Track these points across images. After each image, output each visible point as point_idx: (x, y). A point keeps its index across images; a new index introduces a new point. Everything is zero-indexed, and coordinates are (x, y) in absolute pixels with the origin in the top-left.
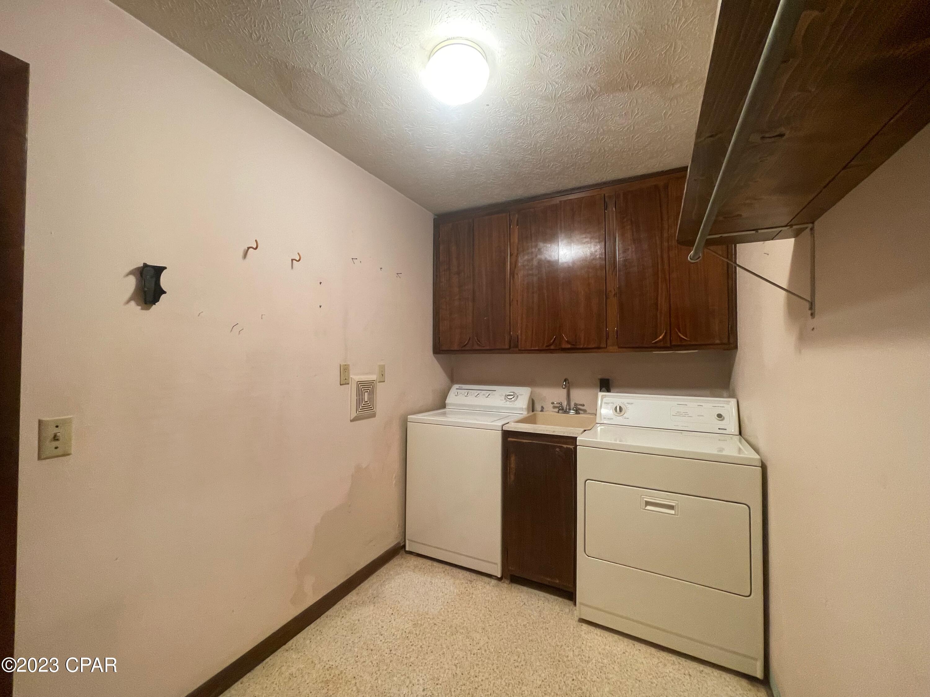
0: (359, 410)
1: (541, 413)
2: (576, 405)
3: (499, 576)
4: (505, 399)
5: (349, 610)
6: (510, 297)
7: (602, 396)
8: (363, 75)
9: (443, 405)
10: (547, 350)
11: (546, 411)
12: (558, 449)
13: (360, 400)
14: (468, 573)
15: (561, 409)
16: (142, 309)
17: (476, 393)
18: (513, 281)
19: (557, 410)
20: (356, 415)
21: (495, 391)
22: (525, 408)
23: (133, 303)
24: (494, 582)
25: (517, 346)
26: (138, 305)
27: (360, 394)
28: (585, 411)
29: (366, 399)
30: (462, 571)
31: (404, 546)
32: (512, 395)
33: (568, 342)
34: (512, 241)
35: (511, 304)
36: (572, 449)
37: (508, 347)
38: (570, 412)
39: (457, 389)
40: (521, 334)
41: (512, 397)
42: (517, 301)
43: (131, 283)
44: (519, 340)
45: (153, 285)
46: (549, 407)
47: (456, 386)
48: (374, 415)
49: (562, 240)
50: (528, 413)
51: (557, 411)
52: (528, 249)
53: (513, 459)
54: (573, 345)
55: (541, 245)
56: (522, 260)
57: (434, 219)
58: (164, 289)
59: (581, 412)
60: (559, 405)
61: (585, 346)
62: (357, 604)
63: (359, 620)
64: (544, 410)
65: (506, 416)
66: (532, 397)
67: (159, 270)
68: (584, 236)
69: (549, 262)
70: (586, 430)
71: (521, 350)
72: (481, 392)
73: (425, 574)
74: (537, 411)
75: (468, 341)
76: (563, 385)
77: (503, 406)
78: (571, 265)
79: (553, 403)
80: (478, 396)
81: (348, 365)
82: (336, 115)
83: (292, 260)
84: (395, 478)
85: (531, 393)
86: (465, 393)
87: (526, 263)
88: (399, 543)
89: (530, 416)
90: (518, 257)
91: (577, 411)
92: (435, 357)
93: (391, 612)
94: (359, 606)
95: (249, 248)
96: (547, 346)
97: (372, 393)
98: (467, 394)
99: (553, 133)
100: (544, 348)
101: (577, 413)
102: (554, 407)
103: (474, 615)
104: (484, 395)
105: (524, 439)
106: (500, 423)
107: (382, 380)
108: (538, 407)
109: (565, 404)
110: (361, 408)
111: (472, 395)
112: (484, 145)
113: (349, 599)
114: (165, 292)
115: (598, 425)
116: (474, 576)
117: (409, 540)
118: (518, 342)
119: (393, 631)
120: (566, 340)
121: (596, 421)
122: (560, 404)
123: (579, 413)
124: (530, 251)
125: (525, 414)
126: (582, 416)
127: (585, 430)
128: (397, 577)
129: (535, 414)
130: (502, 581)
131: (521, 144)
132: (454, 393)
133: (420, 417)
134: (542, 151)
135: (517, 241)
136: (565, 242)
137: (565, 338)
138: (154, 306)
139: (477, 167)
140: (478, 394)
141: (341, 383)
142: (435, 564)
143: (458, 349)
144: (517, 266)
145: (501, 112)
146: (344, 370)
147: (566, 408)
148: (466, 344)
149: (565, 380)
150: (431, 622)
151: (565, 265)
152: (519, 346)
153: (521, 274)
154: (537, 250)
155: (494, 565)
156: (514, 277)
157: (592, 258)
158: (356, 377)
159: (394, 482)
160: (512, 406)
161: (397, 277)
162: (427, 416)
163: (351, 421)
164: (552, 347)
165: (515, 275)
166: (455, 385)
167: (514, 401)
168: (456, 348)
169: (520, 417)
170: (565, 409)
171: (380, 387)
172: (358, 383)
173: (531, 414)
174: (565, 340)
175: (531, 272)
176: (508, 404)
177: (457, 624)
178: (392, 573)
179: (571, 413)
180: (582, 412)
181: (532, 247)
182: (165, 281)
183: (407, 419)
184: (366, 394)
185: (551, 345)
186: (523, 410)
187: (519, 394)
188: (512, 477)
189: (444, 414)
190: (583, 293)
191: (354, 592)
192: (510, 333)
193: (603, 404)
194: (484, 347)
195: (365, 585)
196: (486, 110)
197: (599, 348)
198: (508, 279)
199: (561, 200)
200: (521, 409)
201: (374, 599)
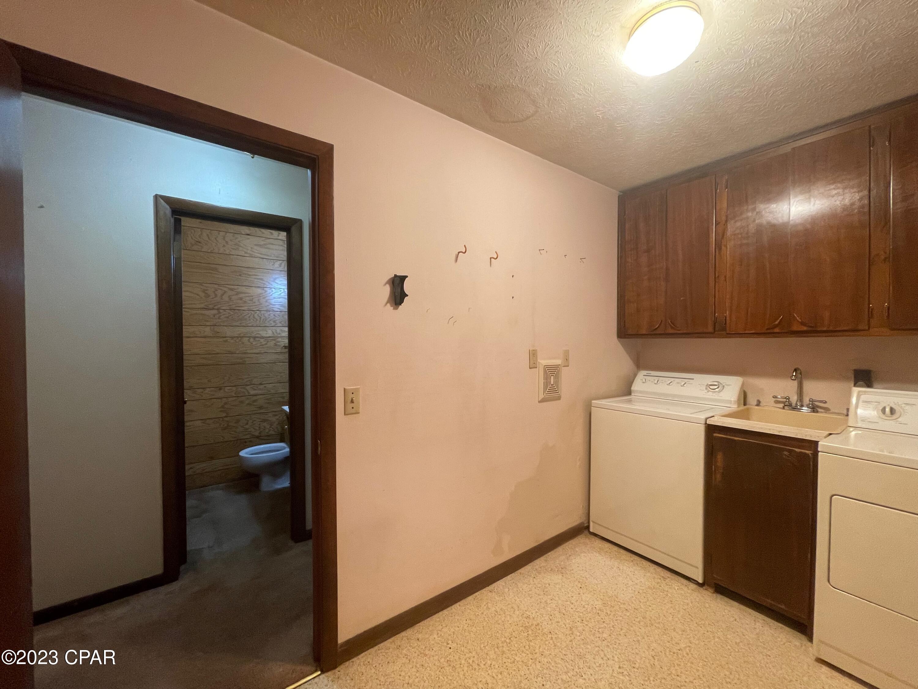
0: (546, 393)
1: (756, 407)
2: (812, 401)
3: (700, 581)
4: (706, 389)
5: (540, 573)
6: (715, 274)
7: (859, 392)
8: (558, 74)
9: (628, 392)
10: (769, 333)
11: (763, 407)
12: (786, 453)
13: (546, 384)
14: (661, 569)
15: (787, 404)
16: (394, 309)
17: (668, 381)
18: (720, 253)
19: (781, 405)
20: (543, 396)
21: (693, 379)
22: (734, 401)
23: (388, 305)
24: (693, 586)
25: (724, 329)
26: (391, 306)
27: (547, 378)
28: (827, 410)
29: (552, 383)
30: (653, 565)
31: (588, 527)
32: (716, 385)
33: (802, 324)
34: (718, 208)
35: (717, 280)
36: (808, 454)
37: (713, 331)
38: (802, 409)
39: (644, 375)
40: (730, 316)
41: (716, 387)
42: (725, 277)
43: (387, 290)
44: (728, 322)
45: (399, 290)
46: (768, 401)
47: (642, 373)
48: (559, 398)
49: (796, 196)
50: (738, 407)
51: (782, 407)
52: (741, 214)
53: (720, 457)
54: (811, 327)
55: (761, 206)
56: (732, 228)
57: (618, 197)
58: (407, 293)
59: (819, 410)
60: (785, 400)
61: (831, 328)
62: (546, 570)
63: (549, 585)
64: (761, 404)
65: (709, 408)
66: (745, 389)
67: (403, 279)
68: (832, 187)
69: (773, 226)
70: (832, 434)
71: (730, 334)
72: (674, 381)
73: (612, 558)
74: (749, 404)
75: (660, 324)
76: (793, 375)
77: (704, 396)
78: (809, 226)
79: (775, 397)
80: (671, 384)
81: (536, 350)
82: (528, 118)
83: (491, 258)
84: (579, 460)
85: (743, 385)
86: (654, 380)
87: (738, 232)
88: (582, 523)
89: (742, 410)
90: (727, 225)
91: (814, 409)
92: (619, 341)
93: (579, 586)
94: (548, 571)
95: (459, 253)
96: (767, 329)
97: (557, 377)
98: (657, 382)
99: (788, 68)
100: (764, 331)
101: (814, 412)
102: (777, 402)
103: (670, 613)
104: (678, 383)
105: (735, 436)
106: (703, 416)
107: (566, 365)
108: (752, 400)
109: (794, 399)
110: (547, 390)
111: (662, 383)
112: (687, 107)
113: (538, 563)
114: (407, 296)
115: (851, 429)
116: (668, 574)
117: (593, 522)
118: (725, 324)
119: (584, 603)
120: (800, 320)
121: (847, 424)
122: (785, 398)
123: (817, 412)
124: (744, 216)
125: (734, 407)
126: (821, 415)
127: (830, 434)
128: (583, 555)
129: (748, 409)
130: (704, 588)
131: (738, 94)
132: (641, 380)
133: (604, 402)
134: (770, 94)
135: (725, 205)
136: (801, 197)
137: (798, 318)
138: (400, 306)
139: (676, 132)
140: (671, 382)
141: (531, 367)
142: (622, 551)
143: (647, 333)
144: (725, 236)
145: (715, 64)
146: (533, 354)
147: (796, 404)
148: (656, 329)
149: (795, 370)
150: (622, 606)
151: (800, 228)
152: (728, 329)
153: (730, 244)
154: (755, 213)
155: (694, 569)
156: (720, 249)
157: (845, 213)
158: (543, 362)
159: (578, 464)
160: (716, 397)
161: (580, 262)
162: (613, 402)
163: (539, 402)
164: (776, 330)
165: (723, 248)
166: (641, 371)
167: (719, 392)
168: (644, 332)
169: (728, 411)
170: (794, 405)
171: (565, 372)
172: (545, 367)
173: (742, 407)
174: (798, 321)
175: (745, 241)
176: (710, 395)
177: (651, 617)
178: (577, 549)
179: (802, 411)
180: (823, 411)
181: (747, 211)
182: (407, 286)
183: (591, 404)
184: (552, 377)
185: (776, 326)
186: (731, 403)
187: (726, 385)
188: (719, 477)
189: (630, 401)
190: (828, 260)
191: (542, 558)
192: (715, 314)
193: (861, 404)
194: (680, 330)
195: (551, 555)
196: (694, 67)
197: (855, 331)
198: (713, 252)
199: (795, 146)
200: (730, 402)
201: (562, 570)
